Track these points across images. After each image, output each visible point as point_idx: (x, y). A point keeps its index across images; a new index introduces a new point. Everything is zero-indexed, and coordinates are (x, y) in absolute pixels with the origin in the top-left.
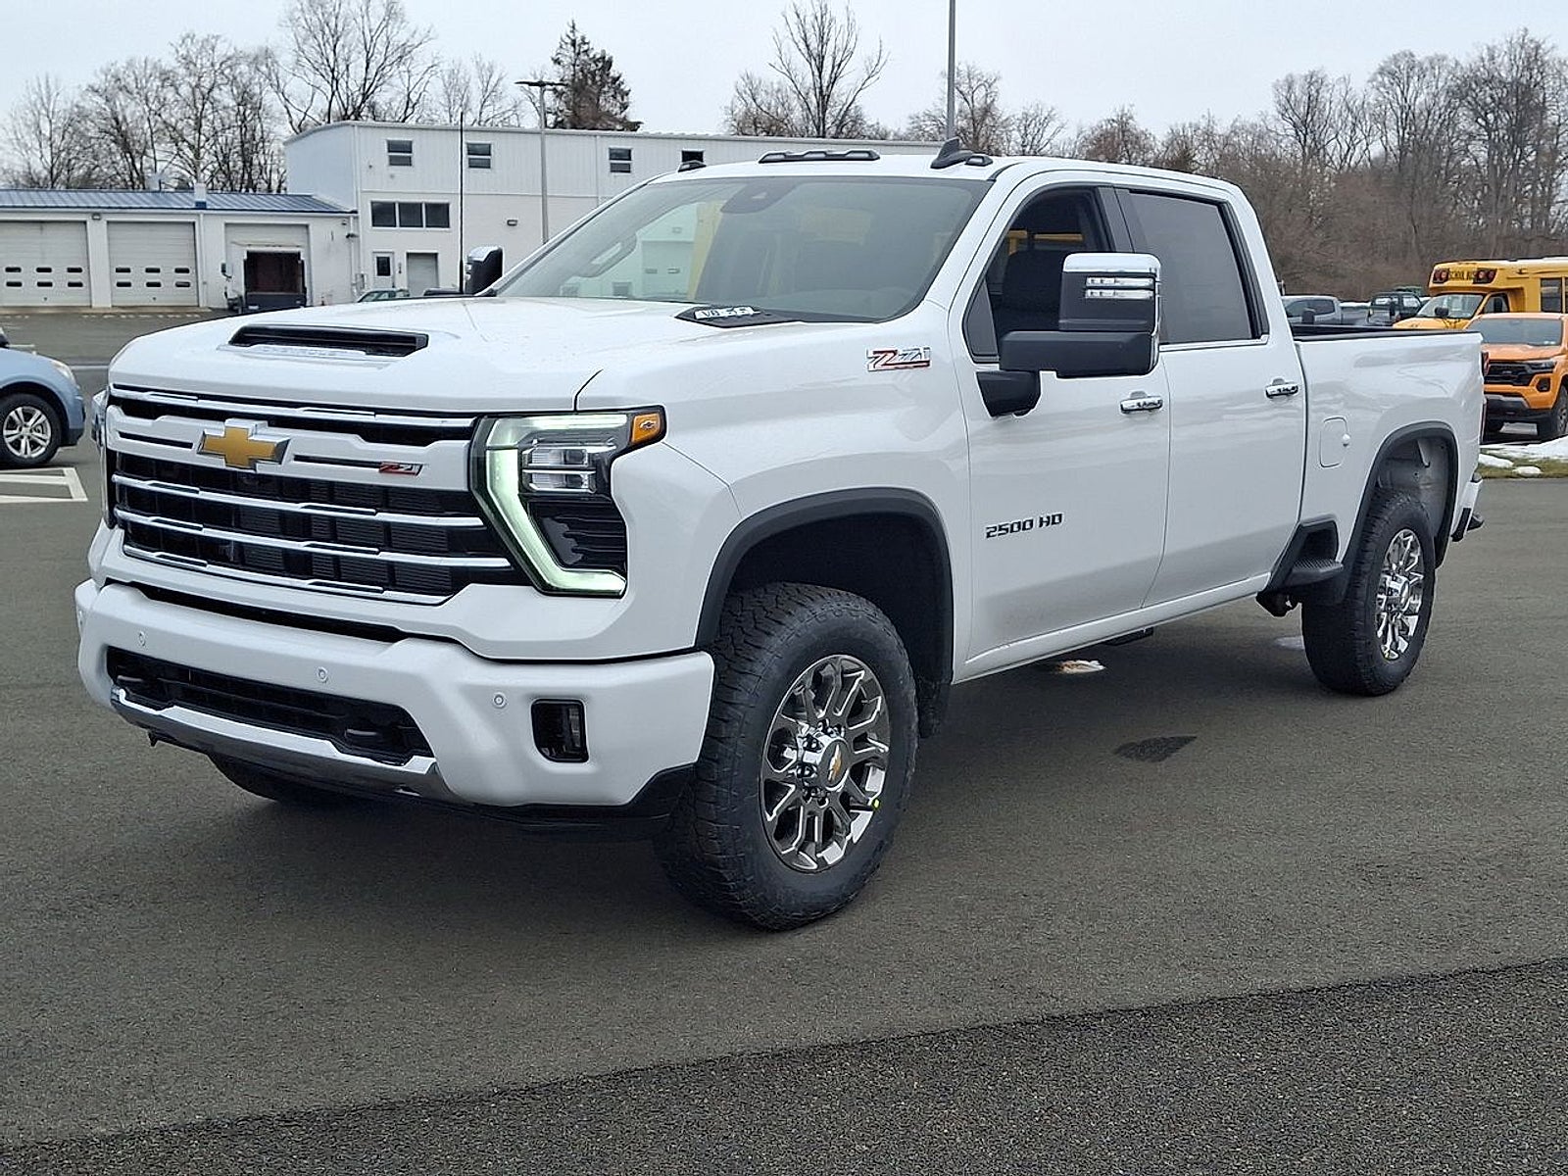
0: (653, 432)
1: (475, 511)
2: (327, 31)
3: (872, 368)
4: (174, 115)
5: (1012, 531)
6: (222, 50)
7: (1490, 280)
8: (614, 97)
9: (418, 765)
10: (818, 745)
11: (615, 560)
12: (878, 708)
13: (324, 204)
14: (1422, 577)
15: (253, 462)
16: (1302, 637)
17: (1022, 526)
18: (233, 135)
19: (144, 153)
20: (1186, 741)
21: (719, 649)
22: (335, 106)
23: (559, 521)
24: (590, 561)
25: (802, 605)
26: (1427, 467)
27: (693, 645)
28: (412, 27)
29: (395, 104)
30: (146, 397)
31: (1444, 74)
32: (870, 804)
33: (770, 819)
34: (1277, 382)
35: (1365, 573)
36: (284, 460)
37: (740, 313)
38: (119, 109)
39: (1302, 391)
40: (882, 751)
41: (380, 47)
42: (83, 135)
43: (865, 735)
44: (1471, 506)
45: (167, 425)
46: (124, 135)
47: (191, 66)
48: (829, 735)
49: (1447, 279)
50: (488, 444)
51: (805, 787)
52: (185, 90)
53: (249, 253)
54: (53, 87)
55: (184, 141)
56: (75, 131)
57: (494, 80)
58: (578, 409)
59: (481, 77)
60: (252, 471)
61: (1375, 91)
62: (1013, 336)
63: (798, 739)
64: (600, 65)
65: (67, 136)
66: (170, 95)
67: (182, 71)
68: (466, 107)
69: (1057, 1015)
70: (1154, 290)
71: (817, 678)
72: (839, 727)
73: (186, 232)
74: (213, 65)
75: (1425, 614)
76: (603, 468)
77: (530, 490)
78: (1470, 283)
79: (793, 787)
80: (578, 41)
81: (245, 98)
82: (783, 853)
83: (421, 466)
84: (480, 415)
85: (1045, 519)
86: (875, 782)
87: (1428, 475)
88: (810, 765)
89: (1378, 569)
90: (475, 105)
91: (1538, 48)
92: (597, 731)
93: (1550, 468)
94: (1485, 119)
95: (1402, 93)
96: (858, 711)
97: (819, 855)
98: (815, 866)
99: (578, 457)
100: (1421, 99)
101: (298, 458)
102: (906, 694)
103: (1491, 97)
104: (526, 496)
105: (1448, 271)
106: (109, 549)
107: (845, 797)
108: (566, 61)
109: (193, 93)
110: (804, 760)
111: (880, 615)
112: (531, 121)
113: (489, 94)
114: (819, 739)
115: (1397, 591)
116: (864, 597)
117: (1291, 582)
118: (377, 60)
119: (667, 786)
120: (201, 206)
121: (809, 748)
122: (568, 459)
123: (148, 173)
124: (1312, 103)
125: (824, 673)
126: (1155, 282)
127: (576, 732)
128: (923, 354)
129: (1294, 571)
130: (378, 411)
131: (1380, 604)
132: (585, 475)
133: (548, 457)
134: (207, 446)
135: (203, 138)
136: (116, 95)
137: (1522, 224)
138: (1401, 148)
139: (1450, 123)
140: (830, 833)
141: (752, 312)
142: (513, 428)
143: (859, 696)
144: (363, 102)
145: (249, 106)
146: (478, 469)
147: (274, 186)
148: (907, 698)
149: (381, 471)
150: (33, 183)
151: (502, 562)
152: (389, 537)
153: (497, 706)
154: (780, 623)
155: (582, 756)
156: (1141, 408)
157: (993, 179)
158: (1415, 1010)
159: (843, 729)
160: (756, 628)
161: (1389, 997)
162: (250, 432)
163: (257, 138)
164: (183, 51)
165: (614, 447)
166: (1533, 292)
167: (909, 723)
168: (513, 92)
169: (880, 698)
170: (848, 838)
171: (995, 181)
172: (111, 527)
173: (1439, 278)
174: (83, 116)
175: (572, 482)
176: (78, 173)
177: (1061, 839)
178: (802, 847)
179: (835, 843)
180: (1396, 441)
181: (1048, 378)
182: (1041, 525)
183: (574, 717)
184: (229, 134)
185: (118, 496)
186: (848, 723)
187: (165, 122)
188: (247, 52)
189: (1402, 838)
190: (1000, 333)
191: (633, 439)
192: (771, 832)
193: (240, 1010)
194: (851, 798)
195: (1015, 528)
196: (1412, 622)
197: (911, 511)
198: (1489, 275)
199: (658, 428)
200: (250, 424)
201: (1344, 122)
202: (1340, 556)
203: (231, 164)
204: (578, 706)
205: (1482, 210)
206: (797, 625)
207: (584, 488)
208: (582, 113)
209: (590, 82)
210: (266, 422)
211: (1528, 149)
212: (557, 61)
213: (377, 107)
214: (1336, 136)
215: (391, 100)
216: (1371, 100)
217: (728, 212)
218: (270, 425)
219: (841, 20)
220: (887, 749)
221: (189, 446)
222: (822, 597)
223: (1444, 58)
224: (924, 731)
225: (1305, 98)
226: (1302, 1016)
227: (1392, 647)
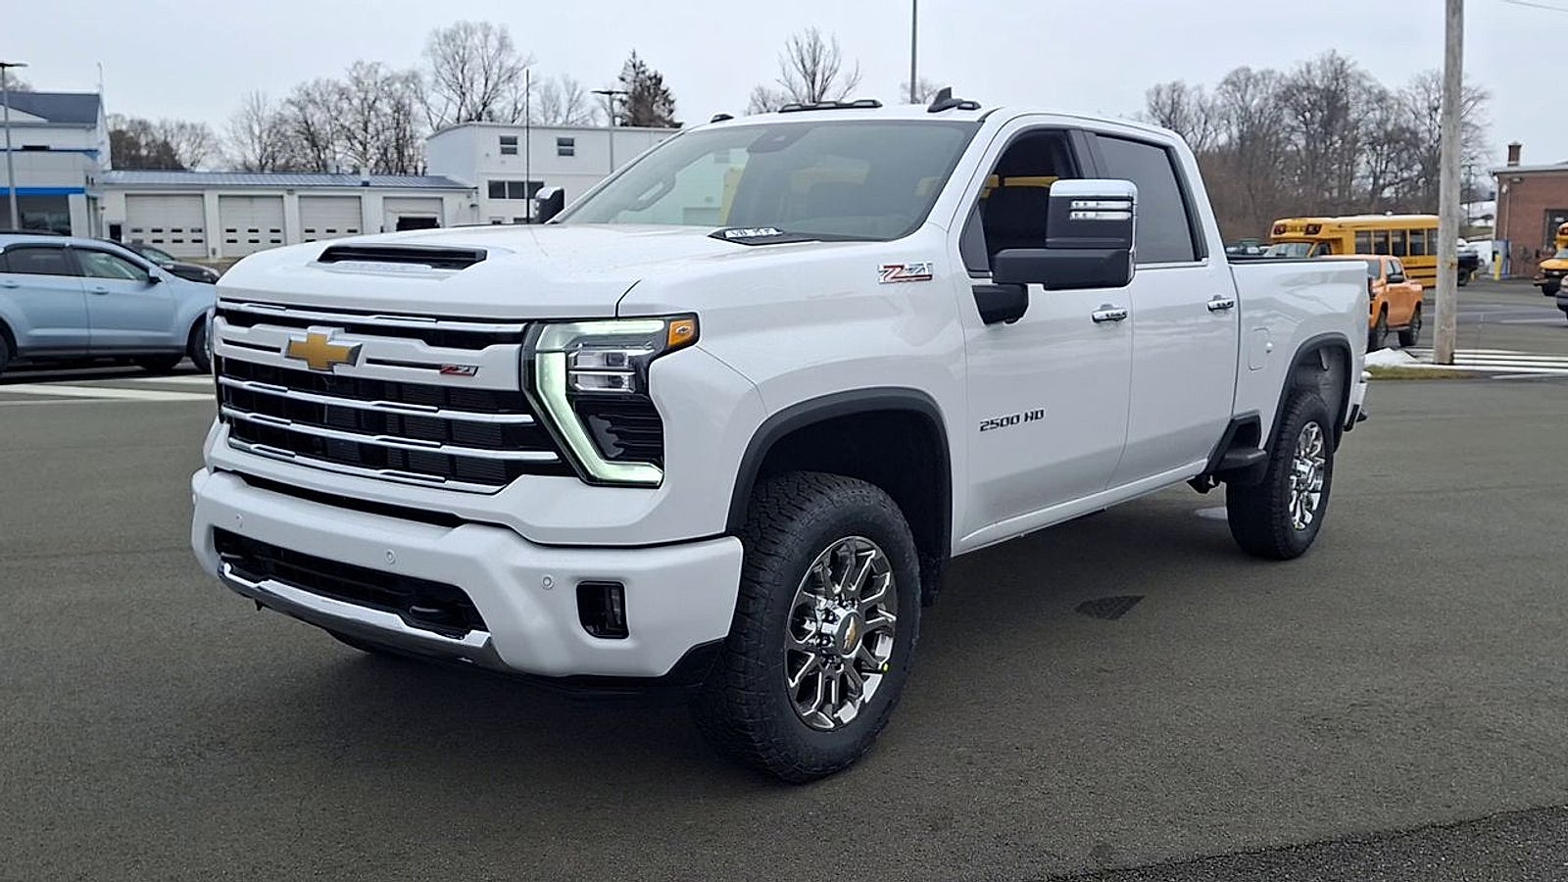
0: (687, 337)
1: (528, 410)
2: (457, 58)
3: (882, 281)
4: (347, 120)
5: (1002, 425)
6: (383, 72)
7: (1317, 232)
8: (664, 104)
9: (475, 639)
10: (834, 617)
11: (654, 455)
12: (887, 583)
13: (451, 182)
14: (1323, 461)
15: (331, 365)
16: (1225, 509)
17: (1010, 421)
18: (391, 134)
19: (327, 148)
20: (1138, 599)
21: (748, 532)
22: (463, 113)
23: (601, 418)
24: (630, 455)
25: (821, 493)
26: (1326, 370)
27: (724, 530)
28: (518, 54)
29: (506, 112)
30: (244, 307)
31: (1273, 83)
32: (880, 667)
33: (792, 685)
34: (1216, 298)
35: (1282, 458)
36: (358, 362)
37: (765, 234)
38: (308, 115)
39: (1236, 305)
40: (890, 620)
41: (495, 70)
42: (283, 135)
43: (875, 607)
44: (1360, 403)
45: (261, 332)
46: (312, 134)
47: (360, 85)
48: (844, 607)
49: (1284, 232)
50: (537, 347)
51: (824, 655)
52: (356, 102)
53: (400, 219)
54: (261, 99)
55: (356, 138)
56: (278, 132)
57: (577, 93)
58: (620, 315)
59: (567, 90)
60: (330, 373)
61: (1221, 96)
62: (1004, 253)
63: (817, 612)
64: (654, 81)
65: (272, 134)
66: (345, 105)
67: (354, 88)
68: (557, 113)
69: (1060, 875)
70: (1131, 211)
71: (834, 558)
72: (853, 600)
73: (356, 203)
74: (376, 83)
75: (1325, 492)
76: (642, 370)
77: (576, 390)
78: (1302, 234)
79: (813, 656)
80: (638, 64)
81: (399, 108)
82: (805, 714)
83: (477, 368)
84: (530, 322)
85: (1029, 414)
86: (884, 649)
87: (1328, 377)
88: (828, 635)
89: (1292, 455)
90: (564, 111)
91: (1343, 64)
92: (635, 612)
93: (1379, 373)
94: (1304, 116)
95: (1242, 97)
96: (870, 585)
97: (836, 716)
98: (832, 725)
99: (620, 359)
100: (1255, 102)
101: (370, 361)
102: (912, 569)
103: (1308, 99)
104: (572, 394)
105: (1285, 226)
106: (219, 443)
107: (858, 663)
108: (629, 79)
109: (362, 104)
110: (823, 631)
111: (889, 500)
112: (604, 122)
113: (574, 103)
114: (835, 611)
115: (1304, 473)
116: (876, 485)
117: (1225, 466)
118: (494, 78)
119: (700, 659)
120: (366, 184)
121: (826, 620)
122: (610, 361)
123: (330, 162)
124: (1175, 106)
125: (840, 553)
126: (1132, 204)
127: (617, 610)
128: (927, 269)
129: (1227, 457)
130: (439, 318)
131: (1292, 484)
132: (625, 376)
133: (591, 360)
134: (293, 351)
135: (369, 136)
136: (306, 106)
137: (1331, 193)
138: (1241, 137)
139: (1278, 120)
140: (845, 695)
141: (775, 233)
142: (561, 332)
143: (871, 572)
144: (483, 109)
145: (402, 113)
146: (528, 370)
147: (420, 171)
148: (912, 573)
149: (442, 373)
150: (248, 169)
151: (551, 456)
152: (450, 432)
153: (545, 587)
154: (802, 509)
155: (623, 633)
156: (1109, 319)
157: (982, 121)
158: (1389, 868)
159: (856, 602)
160: (780, 513)
161: (1362, 854)
162: (328, 339)
163: (408, 137)
164: (355, 74)
165: (652, 351)
166: (1350, 241)
167: (915, 594)
168: (591, 101)
169: (888, 574)
170: (861, 698)
171: (984, 121)
172: (222, 421)
173: (1278, 231)
174: (284, 121)
175: (613, 382)
176: (280, 162)
177: (1042, 693)
178: (820, 708)
179: (849, 703)
180: (1308, 348)
181: (1035, 290)
182: (1026, 420)
183: (616, 597)
184: (387, 133)
185: (226, 395)
186: (861, 596)
187: (341, 125)
188: (401, 74)
189: (1339, 692)
190: (992, 252)
191: (670, 342)
192: (794, 698)
193: (314, 863)
194: (863, 663)
195: (1005, 423)
196: (1316, 498)
197: (917, 408)
198: (1317, 228)
199: (691, 333)
200: (328, 331)
201: (1199, 120)
202: (1261, 446)
203: (389, 155)
204: (619, 588)
205: (1302, 183)
206: (816, 510)
207: (624, 388)
208: (640, 116)
209: (646, 94)
210: (343, 329)
211: (1335, 138)
212: (623, 79)
213: (494, 114)
214: (1193, 130)
215: (504, 108)
216: (1219, 102)
217: (754, 152)
218: (346, 332)
219: (828, 47)
220: (894, 618)
221: (278, 350)
222: (839, 485)
223: (1272, 72)
224: (926, 601)
225: (1170, 102)
226: (1287, 876)
227: (1300, 518)
